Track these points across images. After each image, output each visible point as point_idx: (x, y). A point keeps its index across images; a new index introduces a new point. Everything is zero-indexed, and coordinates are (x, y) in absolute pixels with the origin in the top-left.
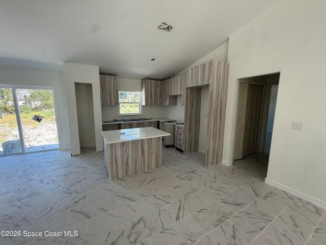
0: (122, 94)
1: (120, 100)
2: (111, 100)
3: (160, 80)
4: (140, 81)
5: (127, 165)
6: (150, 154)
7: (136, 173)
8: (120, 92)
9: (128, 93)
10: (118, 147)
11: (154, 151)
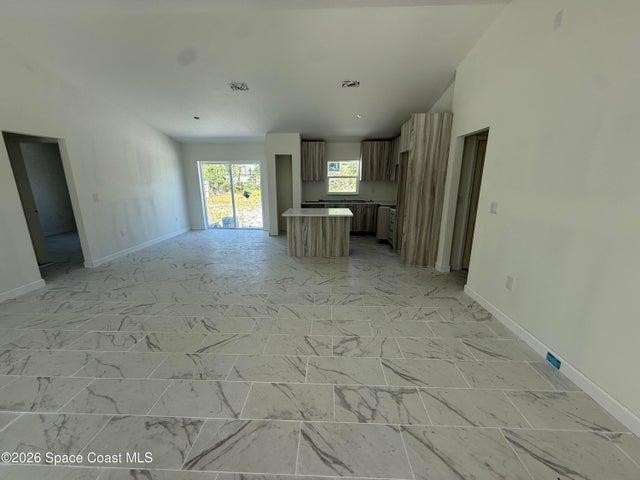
0: (332, 165)
1: (330, 174)
2: (314, 175)
3: (387, 140)
4: (359, 145)
5: (306, 245)
6: (333, 238)
7: (315, 255)
8: (329, 163)
9: (341, 163)
10: (298, 223)
11: (339, 235)
